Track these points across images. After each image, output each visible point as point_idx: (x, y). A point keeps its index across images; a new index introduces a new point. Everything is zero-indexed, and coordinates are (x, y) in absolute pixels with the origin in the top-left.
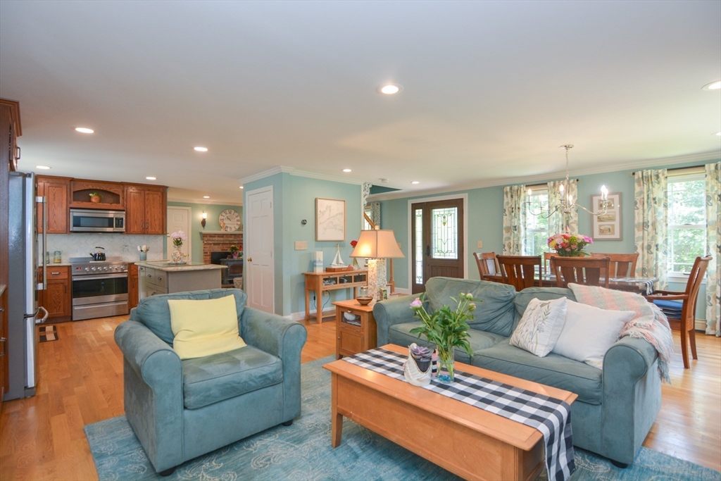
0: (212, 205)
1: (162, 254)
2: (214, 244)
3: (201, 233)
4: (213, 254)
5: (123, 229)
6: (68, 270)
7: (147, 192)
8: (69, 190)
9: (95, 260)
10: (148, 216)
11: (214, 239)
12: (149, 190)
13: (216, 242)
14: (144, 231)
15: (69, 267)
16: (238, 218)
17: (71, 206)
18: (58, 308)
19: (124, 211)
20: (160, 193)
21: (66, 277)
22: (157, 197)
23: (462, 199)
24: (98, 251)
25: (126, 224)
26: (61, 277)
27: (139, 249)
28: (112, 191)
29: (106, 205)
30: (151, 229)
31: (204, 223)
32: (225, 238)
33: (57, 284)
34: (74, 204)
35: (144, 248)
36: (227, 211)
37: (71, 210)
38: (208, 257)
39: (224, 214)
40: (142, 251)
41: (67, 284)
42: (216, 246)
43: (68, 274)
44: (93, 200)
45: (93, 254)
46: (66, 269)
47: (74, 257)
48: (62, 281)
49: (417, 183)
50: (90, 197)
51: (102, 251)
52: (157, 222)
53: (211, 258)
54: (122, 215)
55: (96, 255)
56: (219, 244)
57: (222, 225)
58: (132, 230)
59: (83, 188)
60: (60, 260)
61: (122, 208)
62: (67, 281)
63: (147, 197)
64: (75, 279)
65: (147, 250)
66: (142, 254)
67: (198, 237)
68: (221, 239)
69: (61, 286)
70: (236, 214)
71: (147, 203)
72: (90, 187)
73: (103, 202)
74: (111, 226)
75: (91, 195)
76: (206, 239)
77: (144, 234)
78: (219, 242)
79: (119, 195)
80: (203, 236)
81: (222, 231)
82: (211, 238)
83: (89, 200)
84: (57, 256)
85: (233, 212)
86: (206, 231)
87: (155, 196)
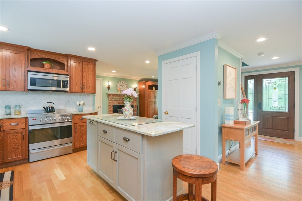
0: (113, 77)
1: (92, 107)
2: (115, 100)
3: (107, 94)
4: (114, 106)
5: (68, 89)
6: (26, 121)
7: (84, 63)
8: (26, 57)
9: (47, 112)
10: (85, 80)
11: (115, 97)
12: (85, 62)
13: (115, 99)
14: (82, 91)
15: (27, 119)
16: (127, 86)
17: (28, 69)
18: (17, 153)
19: (68, 75)
20: (92, 65)
21: (24, 126)
22: (91, 67)
23: (295, 71)
24: (49, 105)
25: (70, 85)
26: (19, 127)
27: (78, 104)
28: (60, 60)
29: (55, 71)
30: (87, 89)
31: (109, 88)
32: (120, 97)
33: (16, 133)
34: (31, 68)
35: (82, 103)
36: (121, 81)
37: (29, 73)
38: (111, 108)
39: (119, 83)
40: (80, 105)
41: (24, 133)
42: (116, 102)
43: (26, 124)
44: (46, 66)
45: (46, 107)
46: (24, 121)
47: (31, 109)
48: (21, 131)
49: (277, 58)
50: (43, 64)
51: (52, 105)
52: (91, 85)
53: (113, 109)
54: (67, 78)
55: (48, 108)
56: (117, 100)
57: (119, 89)
58: (74, 90)
59: (38, 57)
60: (20, 112)
61: (67, 73)
62: (24, 130)
63: (84, 67)
64: (31, 128)
65: (84, 104)
66: (81, 107)
67: (106, 96)
68: (118, 97)
69: (20, 134)
70: (126, 83)
71: (84, 71)
72: (44, 56)
73: (53, 69)
74: (59, 86)
75: (44, 62)
76: (110, 97)
77: (82, 93)
78: (117, 99)
79: (64, 64)
80: (109, 95)
81: (119, 93)
82: (113, 97)
83: (43, 66)
84: (18, 109)
85: (124, 82)
86: (110, 92)
87: (89, 66)
